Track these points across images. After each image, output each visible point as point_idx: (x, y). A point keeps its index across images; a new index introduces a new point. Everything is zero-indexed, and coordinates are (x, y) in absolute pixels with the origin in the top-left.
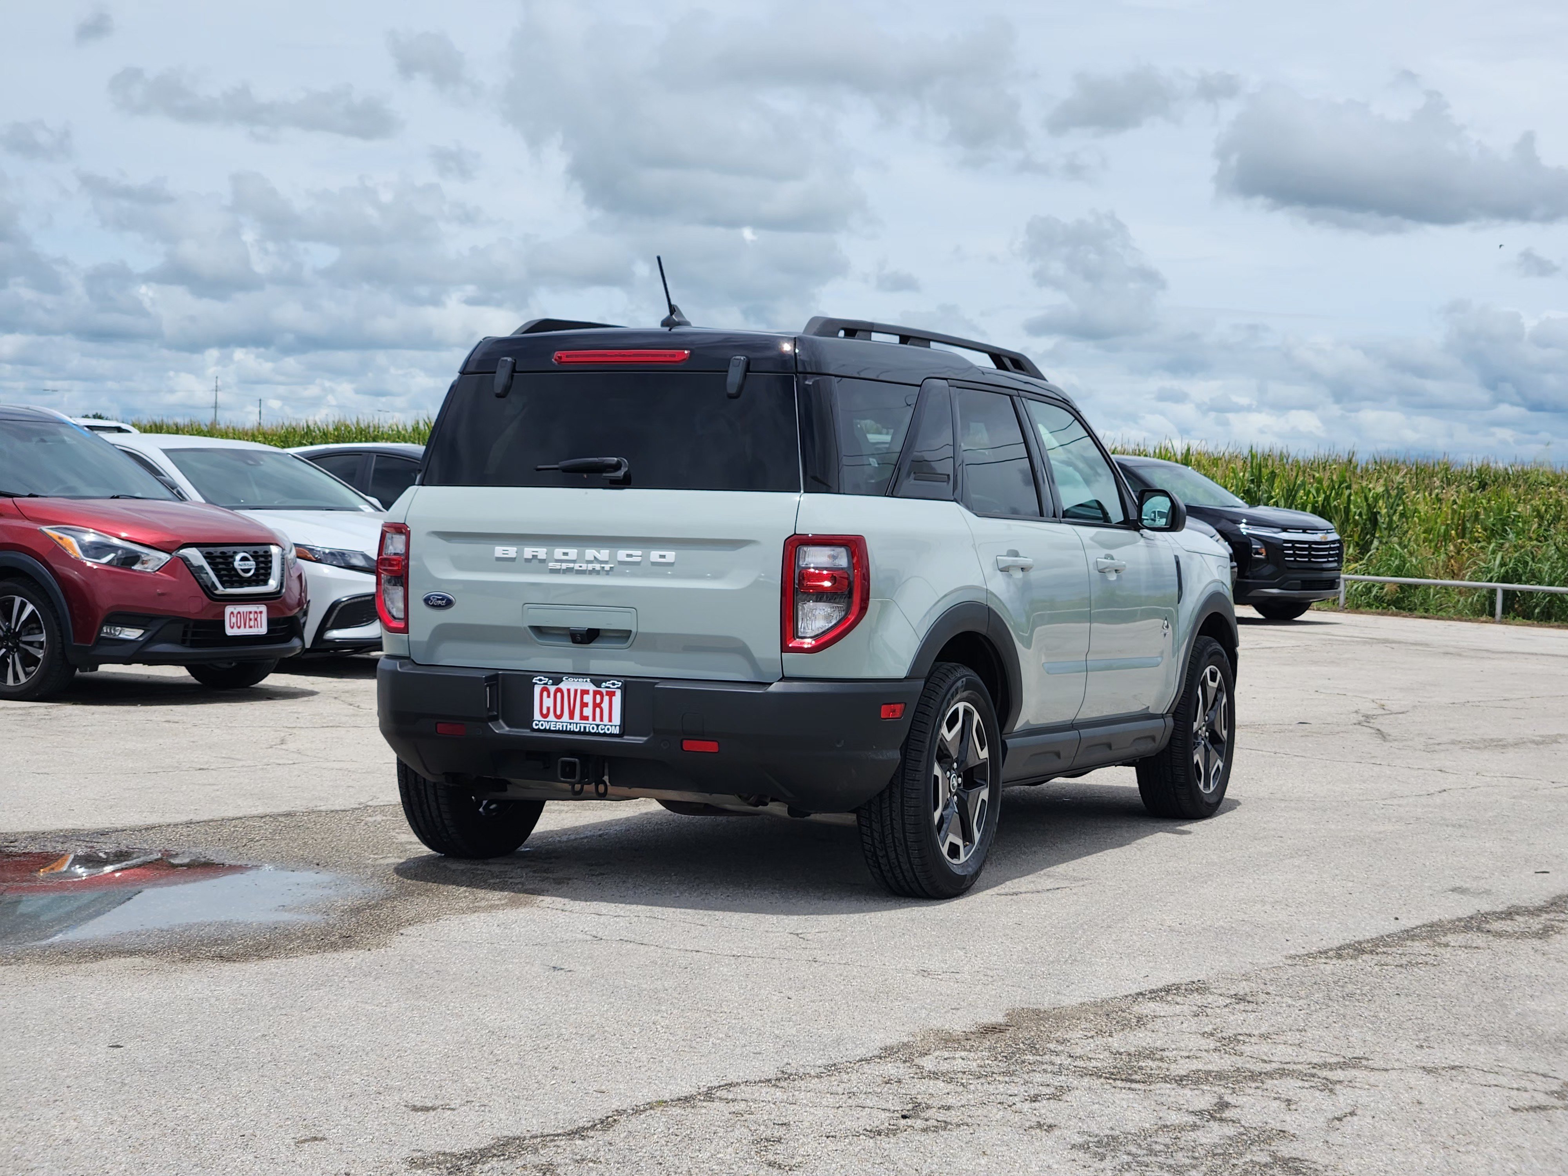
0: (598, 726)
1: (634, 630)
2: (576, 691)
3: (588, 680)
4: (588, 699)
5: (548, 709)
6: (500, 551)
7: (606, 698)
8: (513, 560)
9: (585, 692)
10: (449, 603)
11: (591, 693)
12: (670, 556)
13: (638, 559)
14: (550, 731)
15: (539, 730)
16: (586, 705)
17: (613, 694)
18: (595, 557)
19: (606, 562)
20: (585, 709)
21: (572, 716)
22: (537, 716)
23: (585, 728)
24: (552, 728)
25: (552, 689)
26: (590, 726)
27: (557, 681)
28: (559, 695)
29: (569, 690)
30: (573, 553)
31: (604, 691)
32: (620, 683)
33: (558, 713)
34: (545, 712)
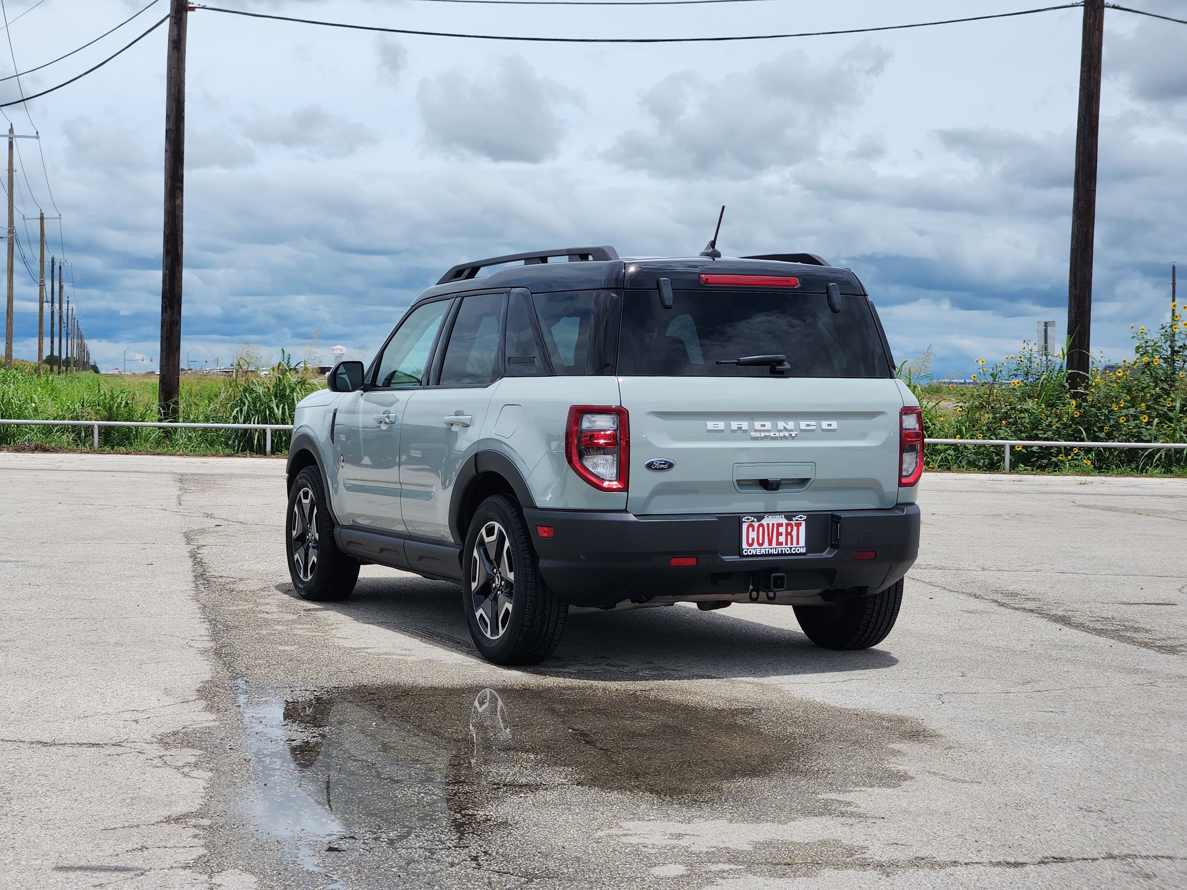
0: (791, 548)
1: (813, 478)
2: (773, 524)
3: (783, 516)
4: (782, 530)
5: (753, 539)
6: (711, 425)
7: (795, 528)
8: (721, 431)
9: (780, 525)
10: (670, 466)
11: (784, 525)
12: (834, 424)
13: (814, 428)
14: (756, 556)
15: (748, 556)
16: (781, 534)
17: (800, 524)
18: (784, 427)
19: (792, 431)
20: (780, 537)
21: (770, 544)
22: (745, 545)
23: (782, 551)
24: (758, 554)
25: (756, 525)
26: (785, 548)
27: (760, 519)
28: (761, 528)
29: (768, 525)
30: (768, 425)
31: (793, 523)
32: (806, 517)
33: (761, 542)
34: (750, 542)
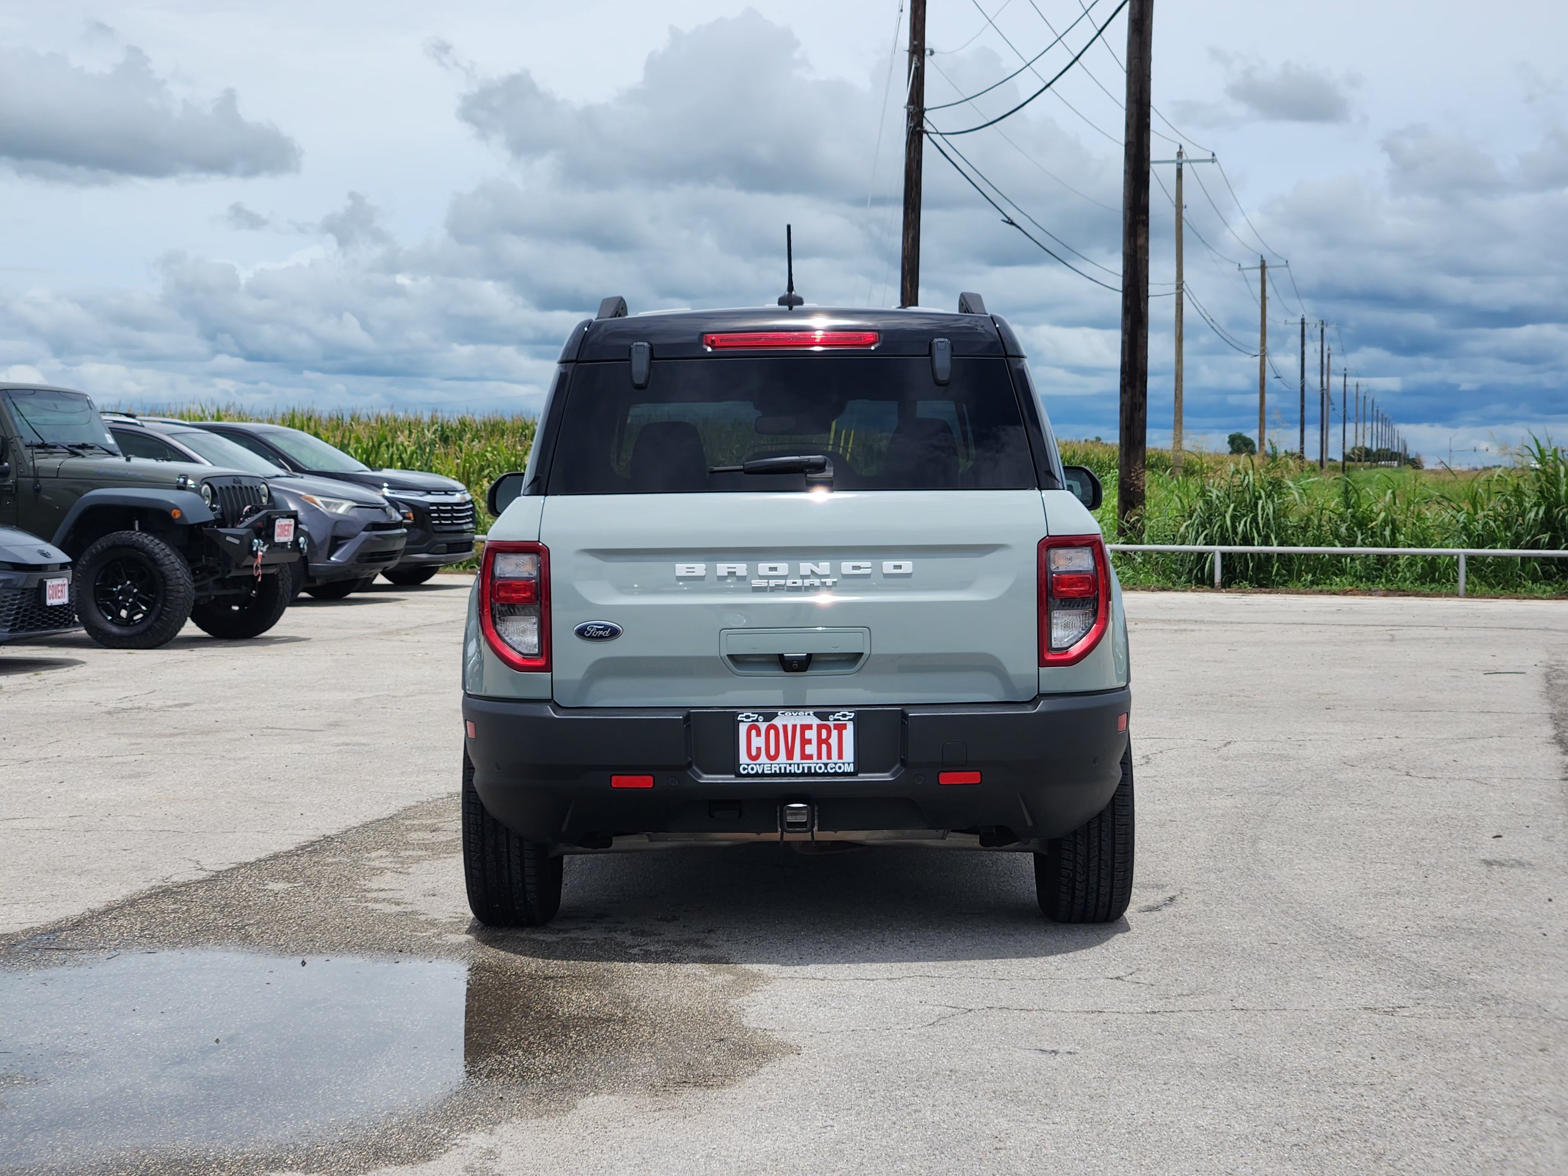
0: (826, 765)
1: (866, 652)
2: (794, 727)
3: (811, 713)
4: (811, 734)
5: (759, 749)
6: (681, 568)
7: (835, 733)
8: (701, 578)
9: (806, 727)
10: (614, 633)
11: (815, 728)
12: (907, 566)
13: (868, 571)
14: (763, 775)
15: (748, 775)
16: (809, 742)
17: (844, 727)
18: (812, 571)
19: (827, 576)
20: (807, 747)
21: (790, 755)
22: (744, 758)
23: (809, 768)
24: (766, 772)
25: (763, 726)
26: (815, 764)
27: (769, 717)
28: (772, 732)
29: (785, 727)
30: (783, 567)
31: (831, 724)
32: (853, 714)
33: (772, 752)
34: (754, 753)
